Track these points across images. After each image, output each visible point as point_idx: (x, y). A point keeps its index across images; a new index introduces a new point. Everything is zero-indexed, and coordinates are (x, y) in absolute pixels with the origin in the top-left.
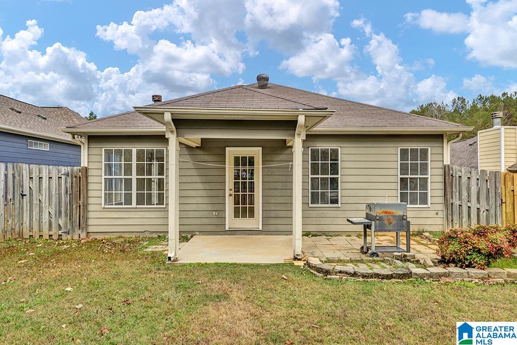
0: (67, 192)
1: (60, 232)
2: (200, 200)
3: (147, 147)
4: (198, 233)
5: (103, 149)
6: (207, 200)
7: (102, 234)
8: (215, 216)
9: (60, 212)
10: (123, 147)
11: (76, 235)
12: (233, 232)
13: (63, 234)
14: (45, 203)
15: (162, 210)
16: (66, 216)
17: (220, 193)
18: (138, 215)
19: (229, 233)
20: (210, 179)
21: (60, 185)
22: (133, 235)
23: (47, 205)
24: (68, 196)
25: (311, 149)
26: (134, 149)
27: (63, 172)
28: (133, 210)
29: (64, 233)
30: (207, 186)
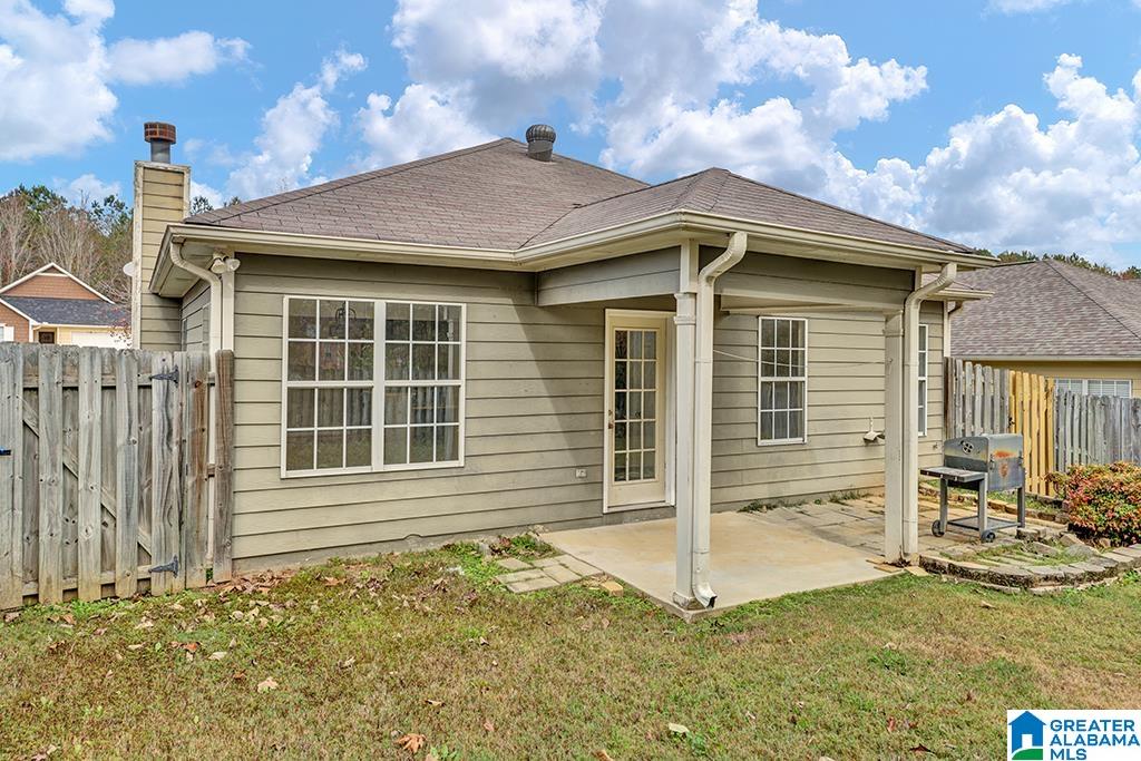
0: (170, 433)
1: (143, 571)
2: (546, 442)
3: (415, 299)
4: (541, 527)
5: (286, 298)
6: (561, 441)
7: (277, 560)
8: (580, 481)
9: (145, 505)
10: (347, 295)
11: (198, 574)
12: (617, 516)
13: (154, 576)
14: (88, 475)
15: (454, 472)
16: (166, 514)
17: (592, 422)
18: (389, 491)
19: (608, 519)
20: (571, 386)
21: (144, 413)
22: (371, 551)
23: (96, 481)
24: (175, 448)
25: (763, 320)
26: (380, 302)
27: (157, 369)
28: (376, 478)
29: (158, 570)
30: (564, 406)
